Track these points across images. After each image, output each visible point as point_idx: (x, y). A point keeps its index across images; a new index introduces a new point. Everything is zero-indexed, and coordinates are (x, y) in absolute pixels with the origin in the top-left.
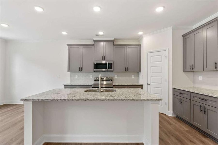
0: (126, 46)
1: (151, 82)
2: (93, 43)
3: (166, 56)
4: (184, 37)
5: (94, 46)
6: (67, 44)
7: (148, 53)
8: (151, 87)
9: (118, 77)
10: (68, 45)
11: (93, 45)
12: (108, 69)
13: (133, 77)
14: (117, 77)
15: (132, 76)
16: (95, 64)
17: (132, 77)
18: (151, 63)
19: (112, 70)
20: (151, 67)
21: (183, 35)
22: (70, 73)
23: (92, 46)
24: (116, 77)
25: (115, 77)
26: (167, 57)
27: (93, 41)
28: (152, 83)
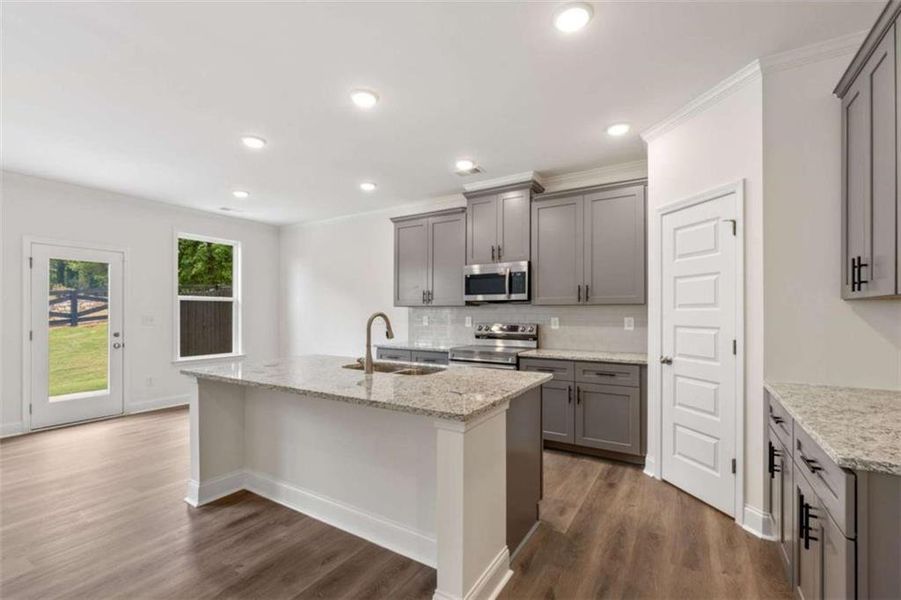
0: (581, 197)
1: (675, 350)
2: (462, 202)
3: (734, 222)
4: (845, 98)
5: (464, 215)
6: (392, 219)
7: (663, 215)
8: (676, 376)
9: (560, 325)
10: (395, 221)
11: (464, 210)
12: (511, 292)
13: (626, 328)
14: (557, 327)
15: (623, 322)
16: (466, 277)
17: (623, 326)
18: (677, 260)
19: (524, 296)
20: (676, 278)
21: (838, 87)
22: (406, 309)
23: (459, 213)
24: (554, 325)
25: (550, 324)
26: (740, 226)
27: (463, 197)
28: (680, 355)
